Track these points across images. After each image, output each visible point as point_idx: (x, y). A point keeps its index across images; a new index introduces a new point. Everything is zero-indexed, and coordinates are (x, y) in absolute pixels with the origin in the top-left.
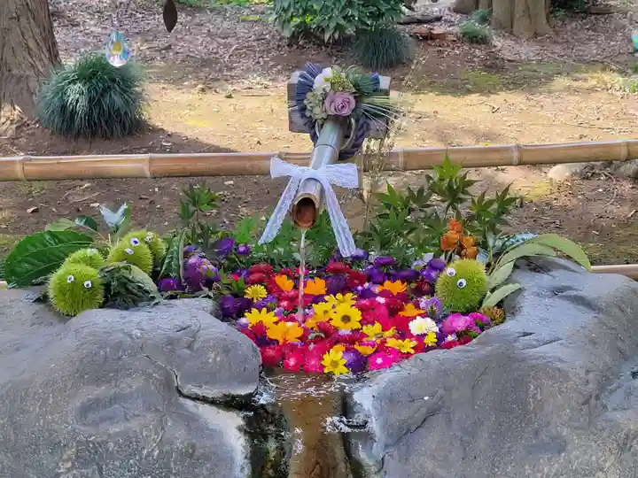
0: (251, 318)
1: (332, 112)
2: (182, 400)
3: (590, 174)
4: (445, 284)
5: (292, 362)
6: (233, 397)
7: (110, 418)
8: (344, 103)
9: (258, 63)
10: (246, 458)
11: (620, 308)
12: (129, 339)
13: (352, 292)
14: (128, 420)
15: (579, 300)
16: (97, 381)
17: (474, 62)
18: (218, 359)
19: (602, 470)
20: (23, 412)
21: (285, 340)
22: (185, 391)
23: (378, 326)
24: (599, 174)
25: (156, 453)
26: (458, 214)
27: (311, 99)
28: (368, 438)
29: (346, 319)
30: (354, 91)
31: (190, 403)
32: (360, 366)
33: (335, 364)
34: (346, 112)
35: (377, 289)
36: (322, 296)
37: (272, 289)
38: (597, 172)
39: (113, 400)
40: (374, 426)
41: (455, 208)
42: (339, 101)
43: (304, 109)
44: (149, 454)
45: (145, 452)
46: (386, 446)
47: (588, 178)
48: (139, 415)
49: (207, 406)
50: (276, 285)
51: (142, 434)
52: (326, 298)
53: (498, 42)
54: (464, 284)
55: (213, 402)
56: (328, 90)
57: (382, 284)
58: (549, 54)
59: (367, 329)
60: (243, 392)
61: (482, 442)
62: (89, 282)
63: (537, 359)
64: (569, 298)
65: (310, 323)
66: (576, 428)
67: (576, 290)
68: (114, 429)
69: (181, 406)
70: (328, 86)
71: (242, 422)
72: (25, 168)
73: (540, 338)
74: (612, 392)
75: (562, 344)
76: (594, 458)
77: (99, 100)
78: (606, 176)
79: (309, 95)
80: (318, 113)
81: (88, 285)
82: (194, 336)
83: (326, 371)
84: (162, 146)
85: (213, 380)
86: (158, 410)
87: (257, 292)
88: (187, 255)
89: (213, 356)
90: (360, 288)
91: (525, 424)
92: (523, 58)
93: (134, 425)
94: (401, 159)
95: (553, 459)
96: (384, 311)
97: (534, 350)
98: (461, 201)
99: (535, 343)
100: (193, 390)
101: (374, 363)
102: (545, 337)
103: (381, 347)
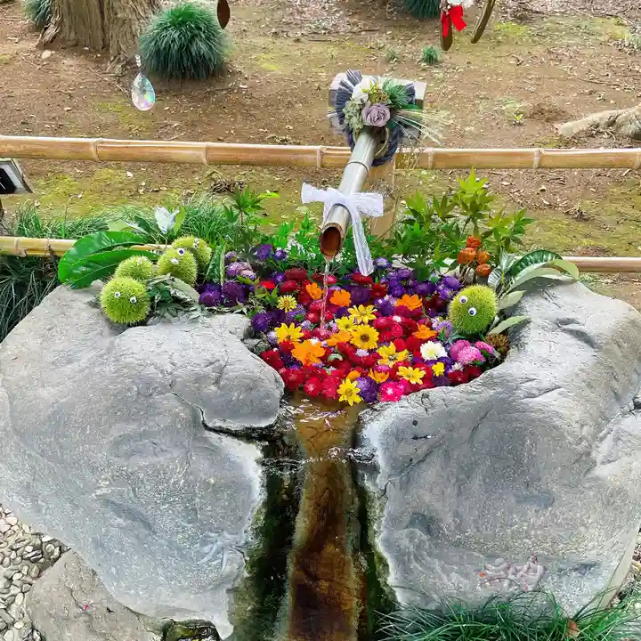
0: (280, 333)
1: (368, 122)
2: (207, 434)
3: (594, 132)
4: (458, 309)
5: (311, 388)
6: (254, 430)
7: (140, 452)
8: (378, 115)
9: (324, 8)
10: (262, 486)
11: (617, 343)
12: (160, 375)
13: (373, 304)
14: (156, 455)
15: (580, 335)
16: (129, 419)
17: (507, 13)
18: (241, 397)
19: (584, 525)
20: (66, 436)
21: (307, 361)
22: (210, 425)
23: (392, 347)
24: (603, 133)
25: (182, 482)
26: (476, 229)
27: (350, 109)
28: (374, 469)
29: (365, 338)
30: (390, 102)
31: (214, 436)
32: (372, 395)
33: (349, 393)
34: (381, 123)
35: (395, 303)
36: (346, 307)
37: (302, 298)
38: (601, 130)
39: (143, 435)
40: (380, 460)
41: (474, 222)
42: (374, 113)
43: (342, 116)
44: (175, 483)
45: (172, 481)
46: (389, 476)
47: (592, 136)
48: (166, 451)
49: (229, 438)
50: (306, 292)
51: (168, 467)
52: (350, 310)
54: (475, 312)
55: (235, 435)
56: (365, 100)
57: (400, 297)
58: (572, 7)
59: (383, 351)
60: (263, 425)
61: (476, 483)
62: (134, 298)
63: (536, 411)
64: (571, 332)
65: (333, 341)
66: (565, 485)
67: (577, 323)
68: (143, 463)
69: (206, 440)
70: (365, 97)
71: (259, 455)
72: (99, 150)
73: (539, 386)
74: (602, 439)
75: (561, 394)
76: (578, 515)
77: (188, 46)
78: (608, 134)
79: (348, 104)
80: (355, 123)
81: (133, 301)
82: (221, 370)
83: (341, 400)
84: (239, 88)
85: (235, 414)
86: (184, 447)
87: (288, 302)
88: (228, 262)
89: (236, 394)
90: (380, 301)
91: (519, 475)
92: (549, 10)
93: (162, 459)
94: (430, 159)
95: (540, 512)
96: (400, 329)
97: (533, 400)
98: (481, 216)
99: (534, 392)
100: (218, 424)
101: (384, 393)
102: (546, 385)
103: (393, 375)
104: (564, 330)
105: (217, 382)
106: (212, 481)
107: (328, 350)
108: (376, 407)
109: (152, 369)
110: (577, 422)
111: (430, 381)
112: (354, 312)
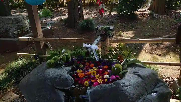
0: (78, 71)
1: (101, 33)
2: (55, 89)
5: (79, 82)
8: (103, 32)
15: (139, 76)
21: (81, 77)
22: (56, 87)
23: (99, 75)
25: (49, 99)
29: (93, 73)
30: (105, 30)
32: (91, 84)
33: (86, 84)
34: (103, 34)
35: (102, 67)
45: (47, 98)
48: (46, 92)
53: (155, 15)
54: (116, 69)
56: (100, 30)
57: (104, 66)
59: (96, 76)
60: (67, 88)
63: (122, 91)
65: (87, 73)
67: (139, 73)
73: (125, 85)
75: (130, 87)
83: (84, 85)
87: (81, 66)
90: (99, 66)
96: (101, 72)
97: (123, 88)
99: (124, 86)
100: (58, 87)
101: (93, 84)
102: (127, 85)
103: (96, 81)
104: (136, 74)
105: (59, 79)
106: (54, 99)
107: (86, 75)
108: (91, 87)
109: (48, 76)
110: (132, 94)
111: (104, 82)
112: (94, 68)
